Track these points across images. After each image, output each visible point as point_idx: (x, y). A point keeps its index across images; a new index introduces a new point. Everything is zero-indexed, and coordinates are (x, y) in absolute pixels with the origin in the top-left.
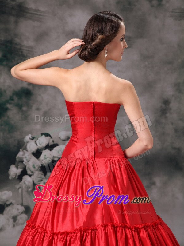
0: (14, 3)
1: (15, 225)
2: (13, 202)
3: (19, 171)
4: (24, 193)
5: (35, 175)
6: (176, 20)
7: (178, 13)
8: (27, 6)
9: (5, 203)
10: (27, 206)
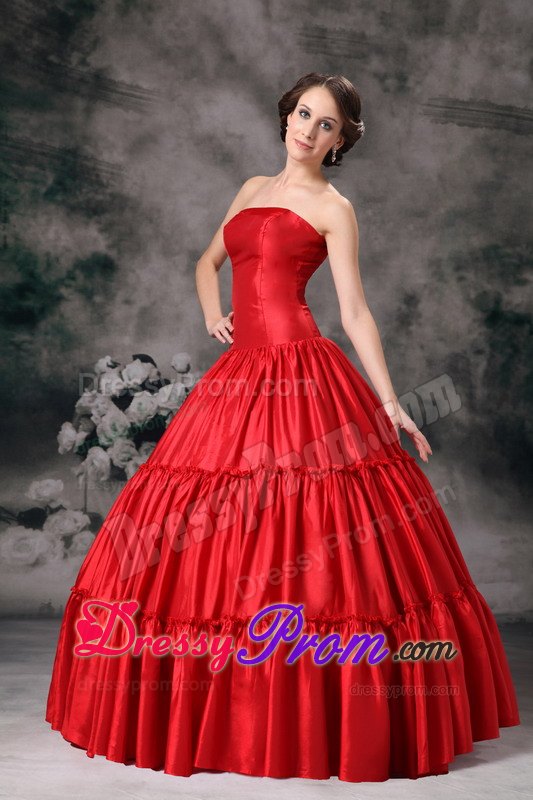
0: (85, 70)
1: (69, 555)
2: (66, 504)
3: (80, 437)
5: (115, 446)
6: (437, 123)
7: (441, 107)
8: (113, 77)
9: (48, 506)
10: (95, 513)
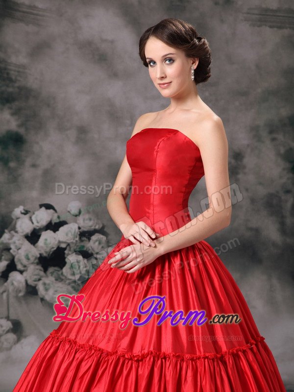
3: (3, 265)
4: (12, 300)
5: (29, 270)
6: (254, 26)
7: (257, 14)
10: (15, 320)
